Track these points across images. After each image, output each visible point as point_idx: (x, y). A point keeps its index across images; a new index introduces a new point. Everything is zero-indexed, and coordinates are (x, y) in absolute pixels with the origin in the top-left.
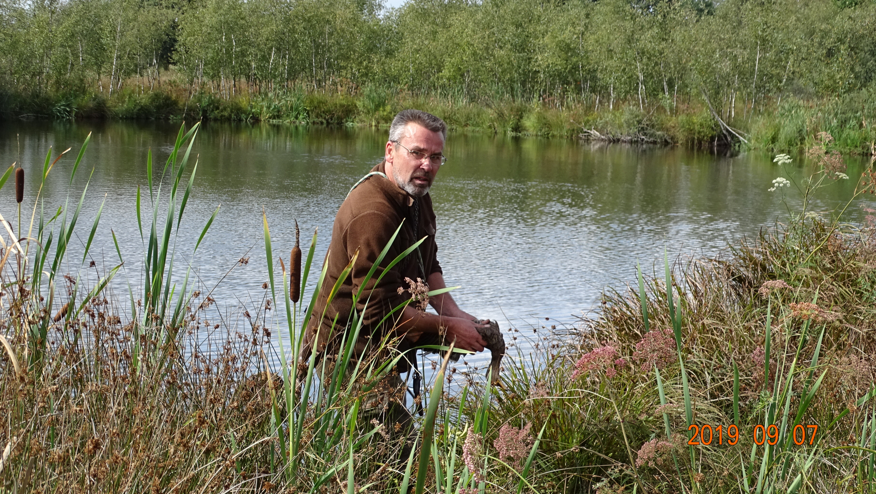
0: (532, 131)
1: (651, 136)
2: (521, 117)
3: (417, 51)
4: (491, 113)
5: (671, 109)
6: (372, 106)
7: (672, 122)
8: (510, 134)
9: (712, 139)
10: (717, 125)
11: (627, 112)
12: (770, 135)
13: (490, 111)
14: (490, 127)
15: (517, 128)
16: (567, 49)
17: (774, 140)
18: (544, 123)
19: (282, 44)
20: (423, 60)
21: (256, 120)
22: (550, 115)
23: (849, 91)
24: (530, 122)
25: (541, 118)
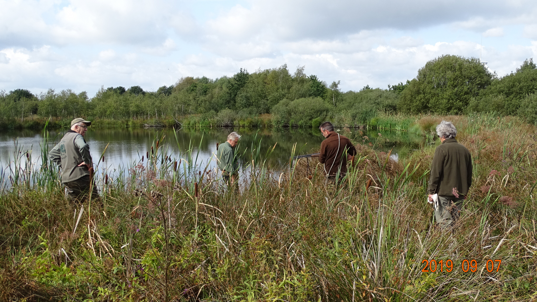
0: (131, 125)
1: (160, 125)
2: (128, 122)
3: (100, 108)
4: (120, 122)
5: (164, 119)
7: (165, 121)
8: (125, 126)
9: (174, 125)
10: (175, 121)
11: (154, 120)
12: (188, 123)
14: (120, 125)
15: (127, 125)
16: (137, 106)
17: (189, 124)
18: (133, 123)
19: (66, 108)
20: (102, 110)
21: (60, 126)
22: (135, 121)
23: (205, 113)
24: (130, 123)
25: (133, 122)
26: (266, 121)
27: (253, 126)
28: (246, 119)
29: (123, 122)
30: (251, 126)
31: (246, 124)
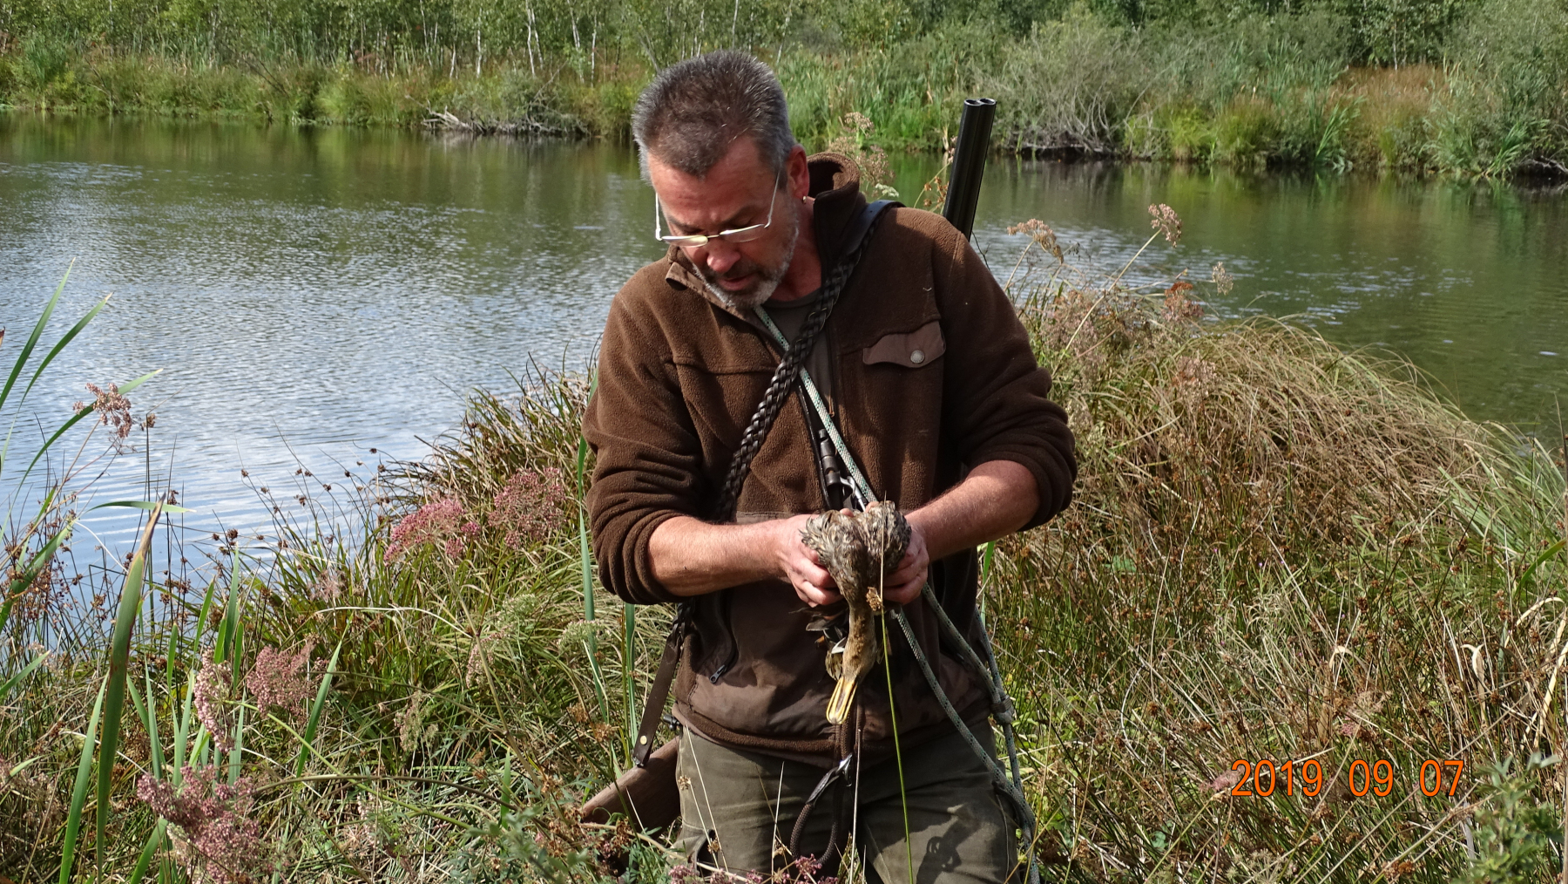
0: (335, 116)
1: (552, 122)
2: (316, 91)
4: (259, 84)
5: (587, 74)
6: (41, 73)
7: (588, 96)
8: (296, 121)
11: (508, 79)
13: (258, 80)
14: (259, 109)
15: (308, 111)
18: (358, 102)
22: (368, 86)
24: (331, 100)
25: (351, 92)
27: (1274, 164)
28: (1218, 104)
29: (278, 87)
30: (1260, 159)
31: (1222, 149)
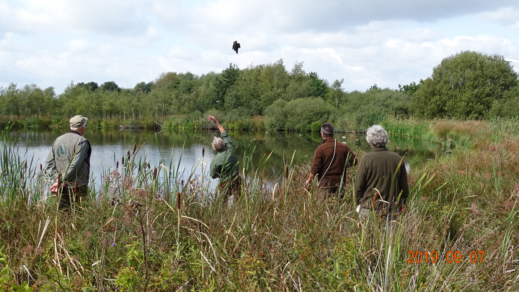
0: (103, 126)
1: (137, 126)
2: (100, 123)
3: (69, 106)
5: (142, 119)
6: (57, 121)
7: (143, 122)
8: (97, 127)
9: (154, 126)
10: (155, 123)
11: (130, 121)
12: (170, 125)
13: (91, 121)
14: (91, 126)
15: (99, 126)
16: (112, 105)
17: (171, 126)
18: (107, 124)
19: (29, 105)
20: (70, 108)
21: (23, 126)
22: (108, 122)
23: (188, 113)
24: (103, 124)
25: (105, 122)
26: (258, 124)
27: (243, 130)
28: (235, 121)
29: (94, 122)
30: (241, 129)
31: (236, 127)
